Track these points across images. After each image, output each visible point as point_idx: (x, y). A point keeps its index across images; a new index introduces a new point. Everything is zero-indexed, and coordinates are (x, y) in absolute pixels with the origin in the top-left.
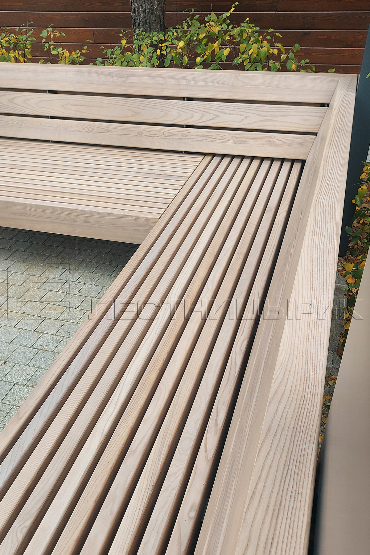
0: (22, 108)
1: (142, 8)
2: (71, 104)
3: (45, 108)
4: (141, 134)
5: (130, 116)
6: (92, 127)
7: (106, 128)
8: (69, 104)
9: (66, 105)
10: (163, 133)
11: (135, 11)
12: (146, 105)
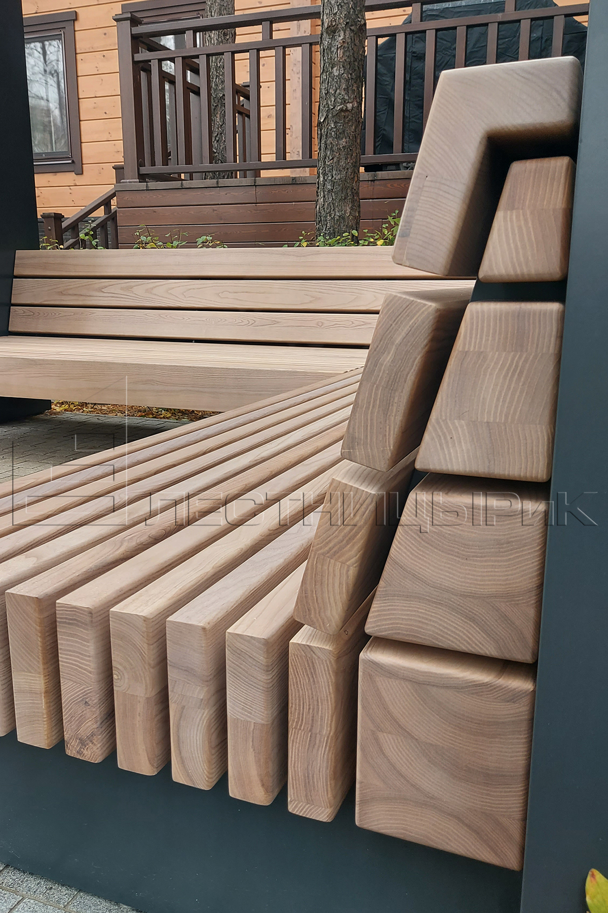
0: (163, 299)
1: (330, 215)
2: (228, 292)
3: (194, 297)
4: (320, 325)
5: (308, 303)
6: (254, 319)
7: (273, 319)
8: (226, 291)
9: (222, 293)
10: (352, 322)
11: (321, 220)
12: (331, 288)
